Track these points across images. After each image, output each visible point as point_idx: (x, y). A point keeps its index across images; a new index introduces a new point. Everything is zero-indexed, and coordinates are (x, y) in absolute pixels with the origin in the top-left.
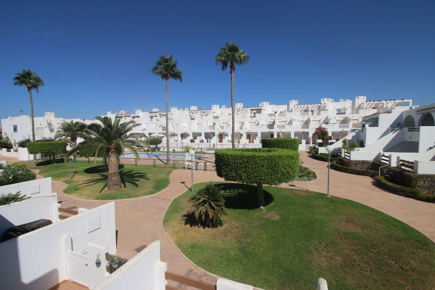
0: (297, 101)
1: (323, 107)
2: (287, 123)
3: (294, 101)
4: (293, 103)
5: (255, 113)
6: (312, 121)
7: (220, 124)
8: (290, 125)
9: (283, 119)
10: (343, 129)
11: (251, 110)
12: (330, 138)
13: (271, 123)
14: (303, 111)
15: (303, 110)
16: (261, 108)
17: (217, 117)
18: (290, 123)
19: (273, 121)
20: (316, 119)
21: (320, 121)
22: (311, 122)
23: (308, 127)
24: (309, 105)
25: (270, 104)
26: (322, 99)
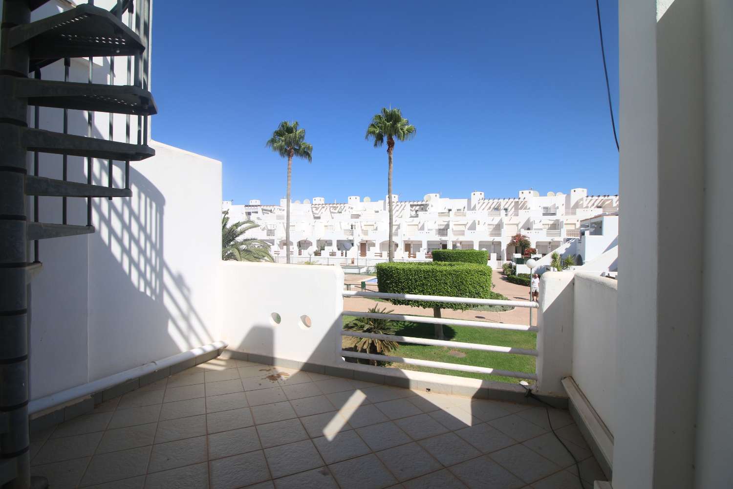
0: (483, 193)
1: (523, 203)
2: (468, 226)
3: (478, 193)
4: (477, 196)
5: (417, 211)
6: (506, 224)
7: (361, 227)
8: (473, 231)
9: (462, 220)
10: (552, 238)
11: (412, 206)
12: (534, 252)
13: (442, 227)
14: (491, 209)
15: (492, 207)
16: (427, 203)
17: (357, 216)
18: (473, 227)
19: (446, 223)
20: (511, 222)
21: (517, 225)
22: (505, 226)
23: (499, 235)
24: (501, 200)
25: (440, 197)
26: (520, 192)
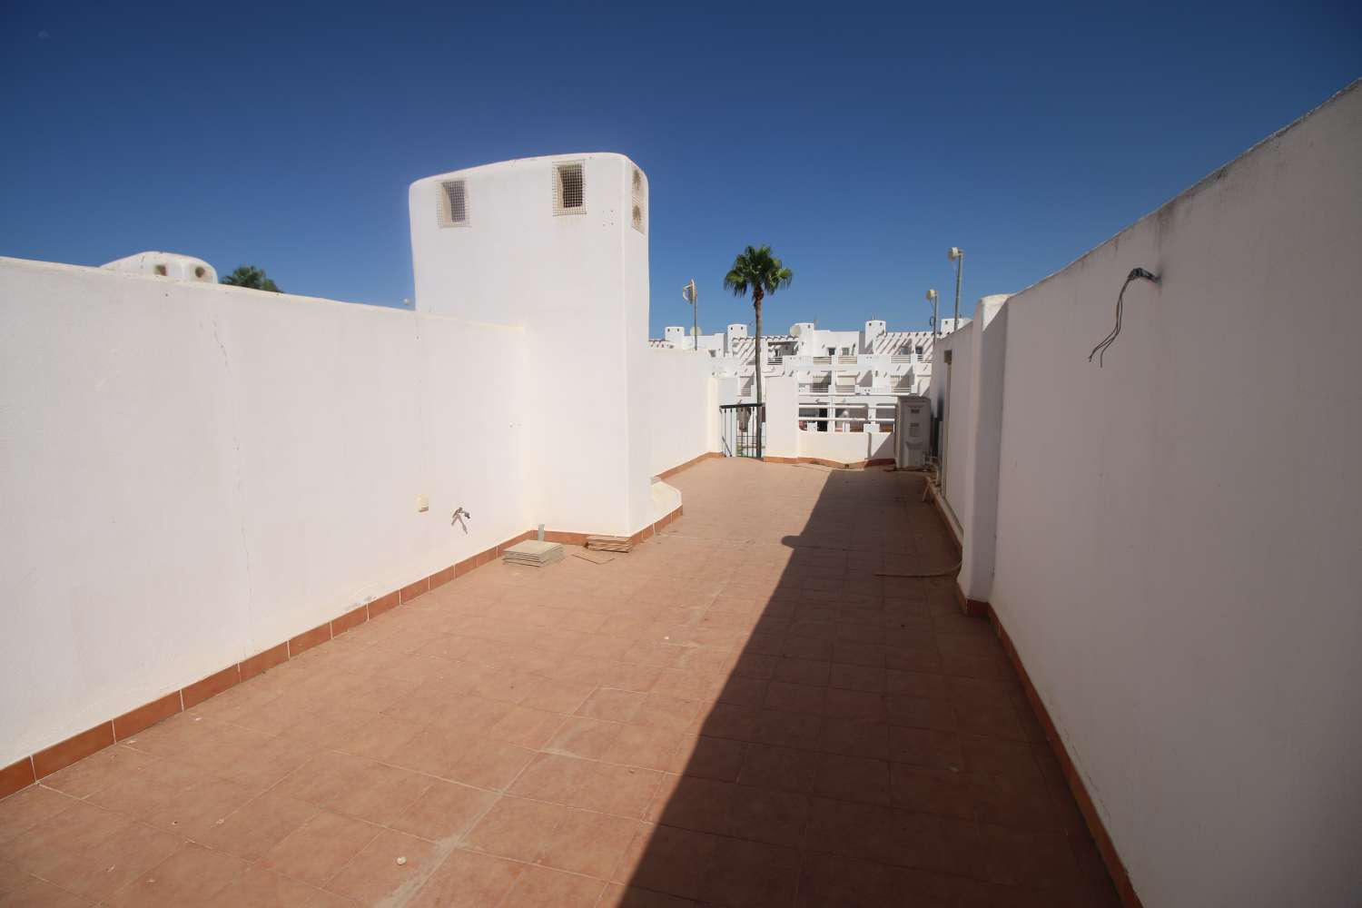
3: (876, 323)
4: (875, 328)
6: (919, 376)
8: (867, 388)
9: (851, 369)
11: (770, 344)
13: (820, 381)
14: (896, 348)
15: (899, 344)
16: (795, 340)
18: (867, 381)
19: (825, 374)
22: (915, 377)
24: (913, 334)
25: (816, 329)
